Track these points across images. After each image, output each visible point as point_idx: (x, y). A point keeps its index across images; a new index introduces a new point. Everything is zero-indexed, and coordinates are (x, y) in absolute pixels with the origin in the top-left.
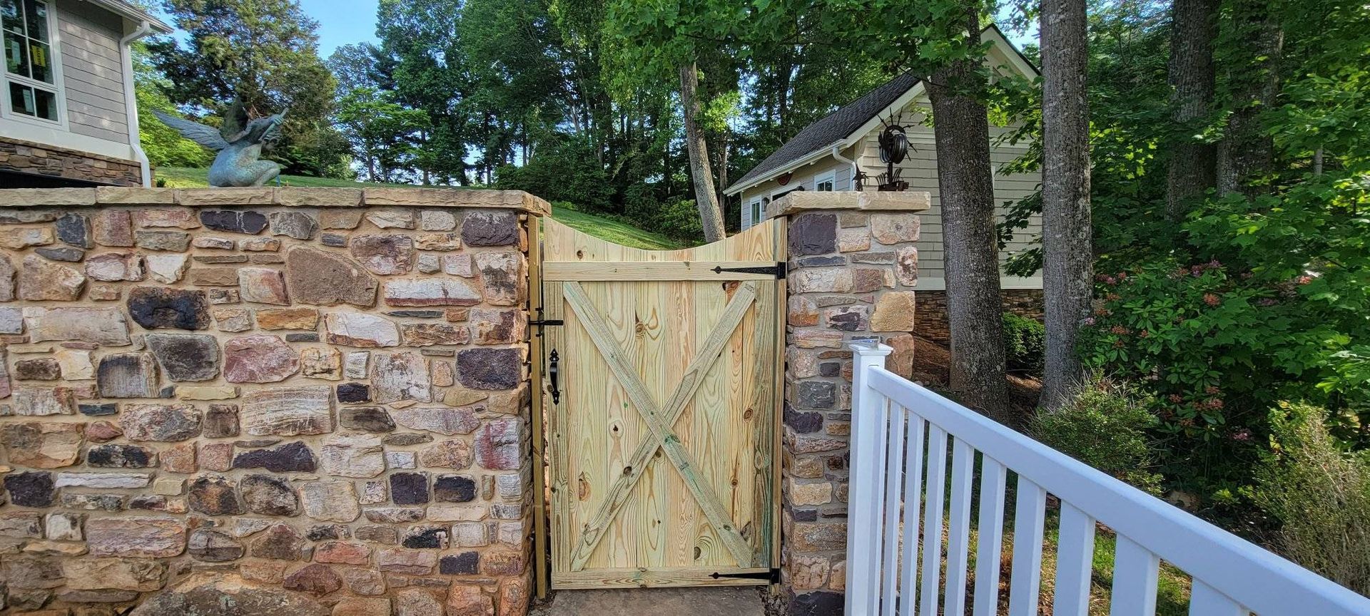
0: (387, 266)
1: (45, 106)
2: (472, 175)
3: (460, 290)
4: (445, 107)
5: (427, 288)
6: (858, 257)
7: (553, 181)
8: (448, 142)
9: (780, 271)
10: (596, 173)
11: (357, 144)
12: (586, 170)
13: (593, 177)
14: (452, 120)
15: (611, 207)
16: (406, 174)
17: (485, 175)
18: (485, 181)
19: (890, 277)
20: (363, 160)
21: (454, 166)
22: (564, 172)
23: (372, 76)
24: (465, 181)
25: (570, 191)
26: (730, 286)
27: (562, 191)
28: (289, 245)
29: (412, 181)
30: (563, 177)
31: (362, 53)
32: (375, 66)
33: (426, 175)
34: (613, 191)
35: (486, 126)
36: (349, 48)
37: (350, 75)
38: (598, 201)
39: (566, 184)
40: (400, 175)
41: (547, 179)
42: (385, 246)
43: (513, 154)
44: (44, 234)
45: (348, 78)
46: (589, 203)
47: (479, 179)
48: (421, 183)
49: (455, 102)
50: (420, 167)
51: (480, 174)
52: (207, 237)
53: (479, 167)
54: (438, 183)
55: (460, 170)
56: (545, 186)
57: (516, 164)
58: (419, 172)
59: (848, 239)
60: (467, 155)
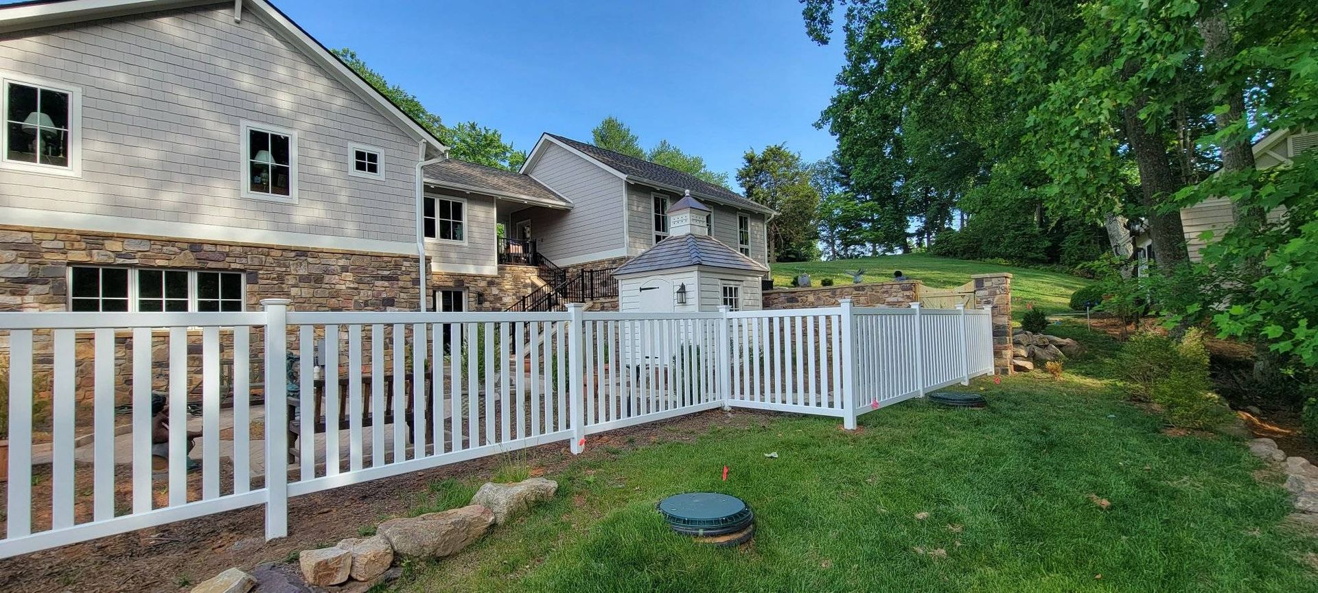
0: (887, 296)
1: (746, 252)
2: (913, 241)
3: (901, 299)
4: (890, 189)
5: (895, 299)
6: (989, 287)
7: (985, 241)
8: (893, 218)
9: (975, 292)
10: (1028, 230)
11: (824, 231)
12: (1018, 229)
13: (1024, 234)
14: (895, 199)
15: (1046, 258)
16: (858, 248)
17: (925, 240)
18: (926, 245)
19: (998, 292)
20: (828, 242)
21: (897, 238)
22: (995, 234)
23: (835, 179)
24: (906, 248)
25: (1001, 249)
26: (963, 296)
27: (994, 249)
28: (869, 293)
29: (863, 253)
30: (994, 238)
31: (828, 163)
32: (837, 171)
33: (874, 247)
34: (1047, 244)
35: (926, 199)
36: (820, 163)
37: (819, 181)
38: (1031, 255)
39: (997, 244)
40: (854, 250)
41: (980, 240)
42: (886, 292)
43: (951, 219)
44: (829, 294)
45: (818, 184)
46: (1021, 257)
47: (920, 245)
48: (870, 254)
49: (898, 184)
50: (870, 241)
51: (921, 240)
52: (855, 292)
53: (920, 234)
54: (884, 251)
55: (903, 240)
56: (978, 246)
57: (953, 228)
58: (869, 246)
59: (987, 284)
60: (908, 226)
